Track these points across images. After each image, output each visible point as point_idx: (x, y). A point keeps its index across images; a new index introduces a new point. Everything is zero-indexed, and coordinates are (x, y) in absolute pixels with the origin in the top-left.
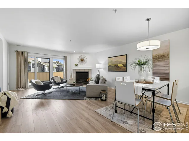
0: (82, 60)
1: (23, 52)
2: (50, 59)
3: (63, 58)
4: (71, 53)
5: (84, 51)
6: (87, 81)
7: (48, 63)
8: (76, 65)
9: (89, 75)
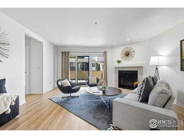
0: (127, 54)
1: (66, 53)
2: (89, 56)
3: (103, 54)
4: (112, 47)
5: (128, 40)
6: (135, 85)
7: (103, 62)
8: (119, 62)
9: (139, 76)
